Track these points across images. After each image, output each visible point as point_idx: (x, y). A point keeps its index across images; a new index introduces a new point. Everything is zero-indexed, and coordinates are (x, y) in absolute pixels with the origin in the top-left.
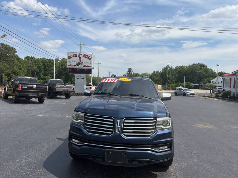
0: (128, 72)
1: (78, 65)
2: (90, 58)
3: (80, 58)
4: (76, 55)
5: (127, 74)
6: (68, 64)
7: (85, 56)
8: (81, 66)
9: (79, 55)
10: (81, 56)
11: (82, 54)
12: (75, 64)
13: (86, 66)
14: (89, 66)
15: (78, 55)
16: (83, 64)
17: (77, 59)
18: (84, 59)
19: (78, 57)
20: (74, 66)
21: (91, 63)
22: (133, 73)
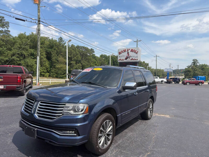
0: (192, 63)
1: (126, 59)
2: (136, 52)
3: (128, 53)
4: (125, 51)
5: (191, 65)
6: (119, 59)
7: (132, 51)
8: (128, 60)
9: (128, 50)
10: (129, 51)
11: (130, 49)
12: (124, 58)
13: (133, 60)
14: (136, 60)
15: (126, 50)
16: (131, 58)
17: (125, 54)
18: (131, 54)
19: (126, 52)
20: (124, 60)
21: (137, 57)
22: (198, 64)
